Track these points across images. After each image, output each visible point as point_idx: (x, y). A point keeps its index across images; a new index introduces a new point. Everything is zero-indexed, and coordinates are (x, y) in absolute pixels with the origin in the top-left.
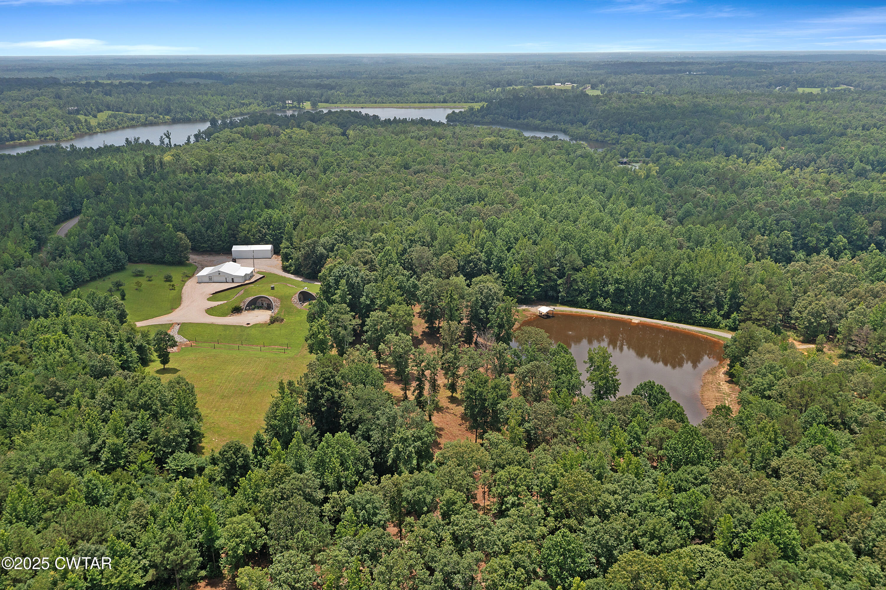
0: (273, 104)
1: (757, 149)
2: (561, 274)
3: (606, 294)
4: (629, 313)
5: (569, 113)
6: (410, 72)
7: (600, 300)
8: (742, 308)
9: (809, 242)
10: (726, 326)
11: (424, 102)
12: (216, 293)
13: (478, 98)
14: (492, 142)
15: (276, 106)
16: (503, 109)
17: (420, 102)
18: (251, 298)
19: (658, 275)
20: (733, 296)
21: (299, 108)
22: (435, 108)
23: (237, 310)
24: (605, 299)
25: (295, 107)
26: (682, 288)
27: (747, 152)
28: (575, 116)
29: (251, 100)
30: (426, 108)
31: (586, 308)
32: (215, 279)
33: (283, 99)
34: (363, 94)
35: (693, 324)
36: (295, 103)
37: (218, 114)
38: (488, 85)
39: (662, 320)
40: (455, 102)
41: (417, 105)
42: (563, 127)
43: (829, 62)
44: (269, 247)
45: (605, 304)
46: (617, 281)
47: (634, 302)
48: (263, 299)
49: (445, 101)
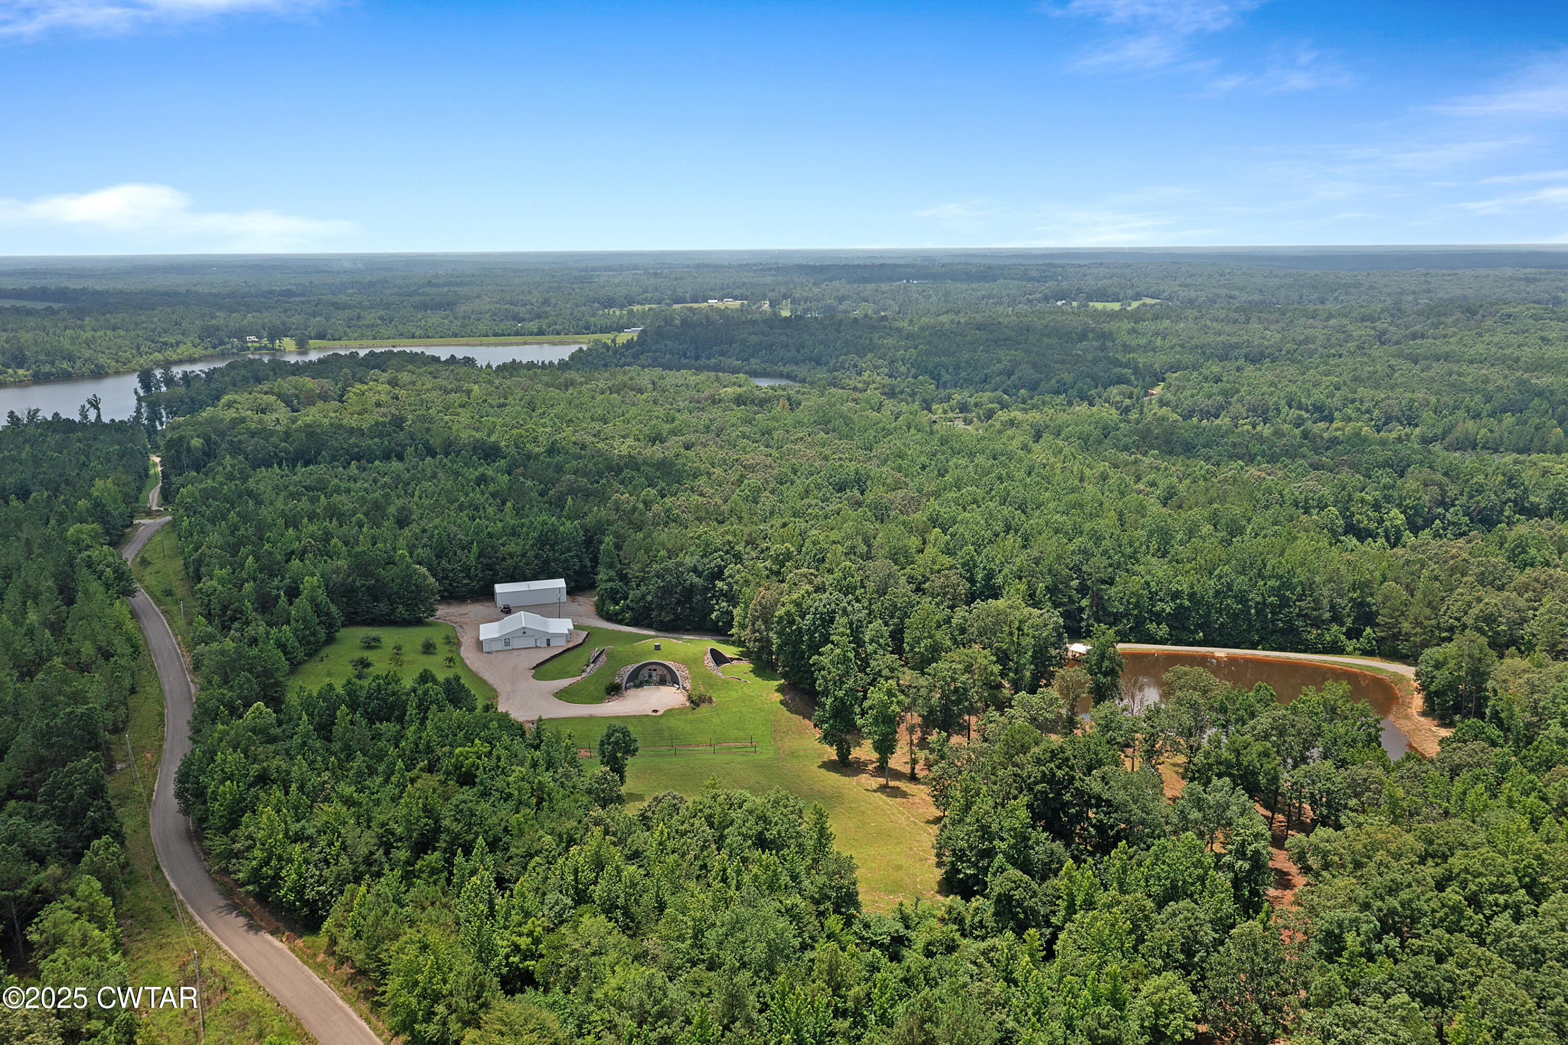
0: (222, 343)
1: (1131, 393)
2: (1083, 590)
3: (1158, 618)
4: (1200, 644)
5: (786, 346)
6: (430, 284)
7: (1152, 627)
8: (1380, 619)
9: (1359, 521)
10: (1355, 649)
11: (503, 335)
12: (538, 665)
13: (595, 325)
14: (740, 396)
15: (229, 346)
16: (670, 343)
17: (496, 335)
18: (631, 668)
19: (1241, 582)
20: (1360, 605)
21: (273, 349)
22: (525, 343)
23: (614, 690)
24: (1158, 625)
25: (265, 347)
26: (1282, 598)
27: (1118, 398)
28: (798, 351)
29: (180, 337)
30: (511, 344)
31: (1129, 641)
32: (515, 644)
33: (241, 334)
34: (380, 322)
35: (1305, 651)
36: (265, 341)
37: (125, 364)
38: (596, 305)
39: (1255, 649)
40: (558, 334)
41: (492, 339)
42: (786, 370)
43: (1101, 264)
44: (561, 583)
45: (1160, 633)
46: (1176, 595)
47: (1204, 625)
48: (654, 667)
49: (541, 333)
